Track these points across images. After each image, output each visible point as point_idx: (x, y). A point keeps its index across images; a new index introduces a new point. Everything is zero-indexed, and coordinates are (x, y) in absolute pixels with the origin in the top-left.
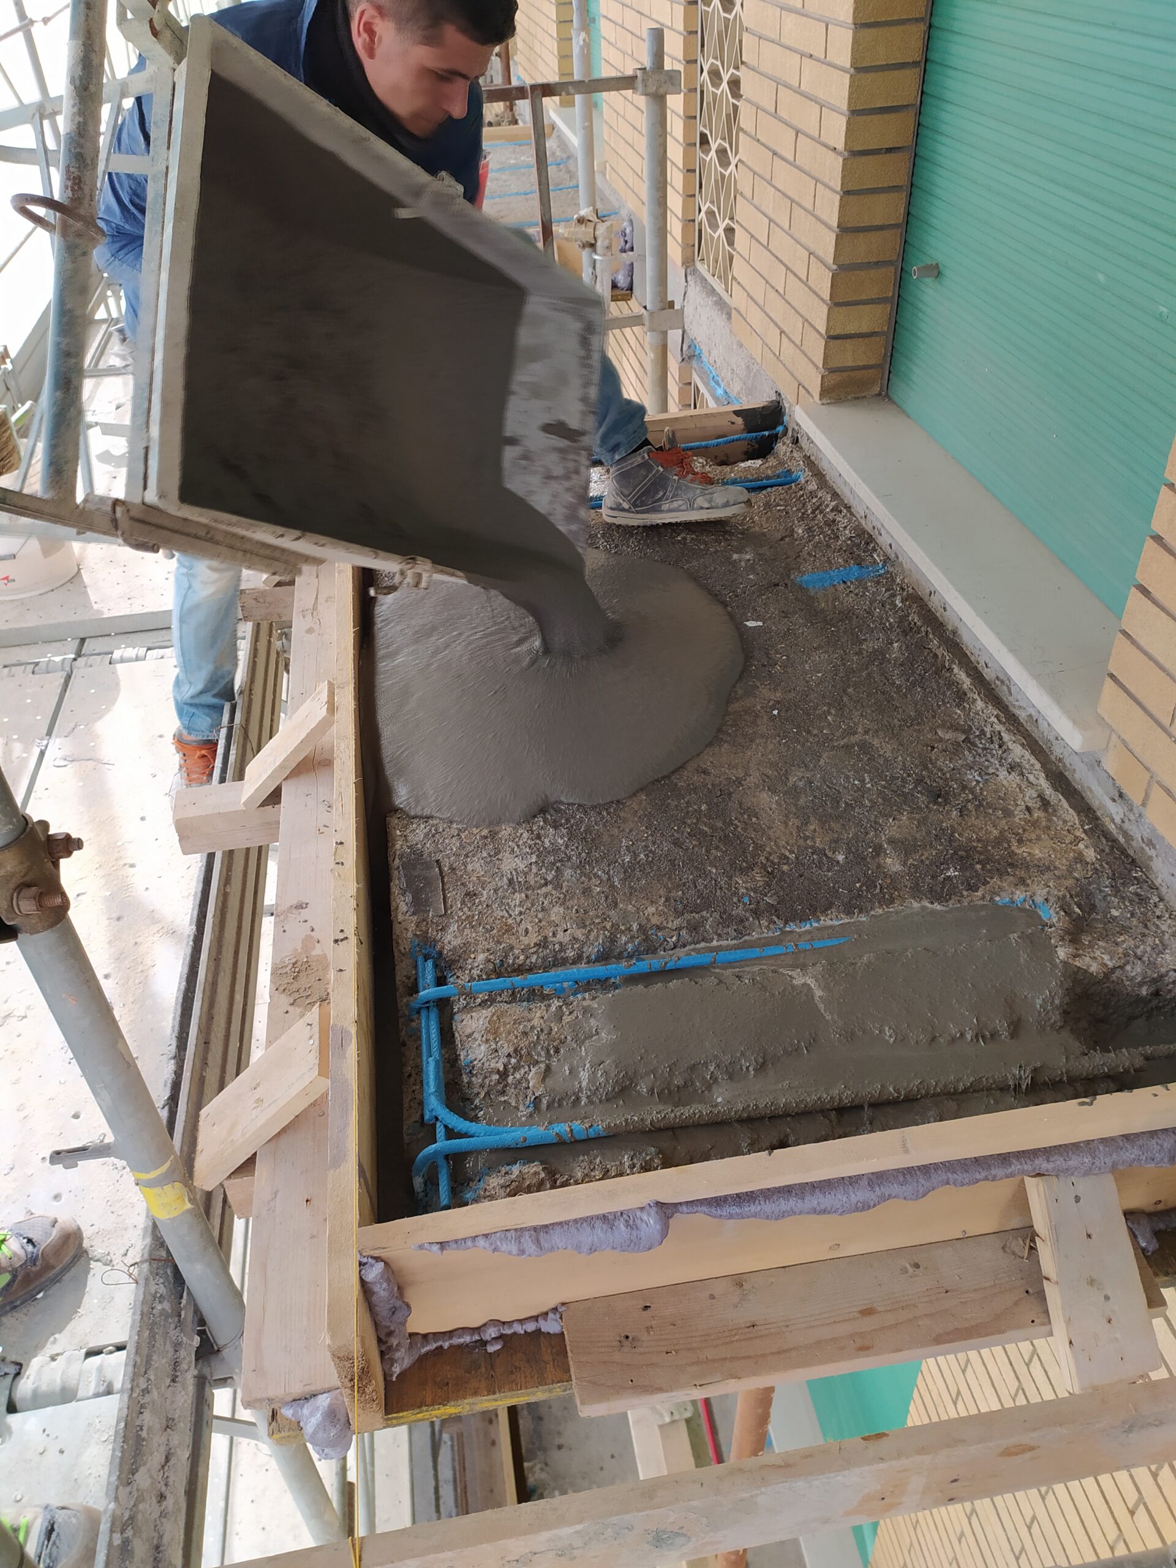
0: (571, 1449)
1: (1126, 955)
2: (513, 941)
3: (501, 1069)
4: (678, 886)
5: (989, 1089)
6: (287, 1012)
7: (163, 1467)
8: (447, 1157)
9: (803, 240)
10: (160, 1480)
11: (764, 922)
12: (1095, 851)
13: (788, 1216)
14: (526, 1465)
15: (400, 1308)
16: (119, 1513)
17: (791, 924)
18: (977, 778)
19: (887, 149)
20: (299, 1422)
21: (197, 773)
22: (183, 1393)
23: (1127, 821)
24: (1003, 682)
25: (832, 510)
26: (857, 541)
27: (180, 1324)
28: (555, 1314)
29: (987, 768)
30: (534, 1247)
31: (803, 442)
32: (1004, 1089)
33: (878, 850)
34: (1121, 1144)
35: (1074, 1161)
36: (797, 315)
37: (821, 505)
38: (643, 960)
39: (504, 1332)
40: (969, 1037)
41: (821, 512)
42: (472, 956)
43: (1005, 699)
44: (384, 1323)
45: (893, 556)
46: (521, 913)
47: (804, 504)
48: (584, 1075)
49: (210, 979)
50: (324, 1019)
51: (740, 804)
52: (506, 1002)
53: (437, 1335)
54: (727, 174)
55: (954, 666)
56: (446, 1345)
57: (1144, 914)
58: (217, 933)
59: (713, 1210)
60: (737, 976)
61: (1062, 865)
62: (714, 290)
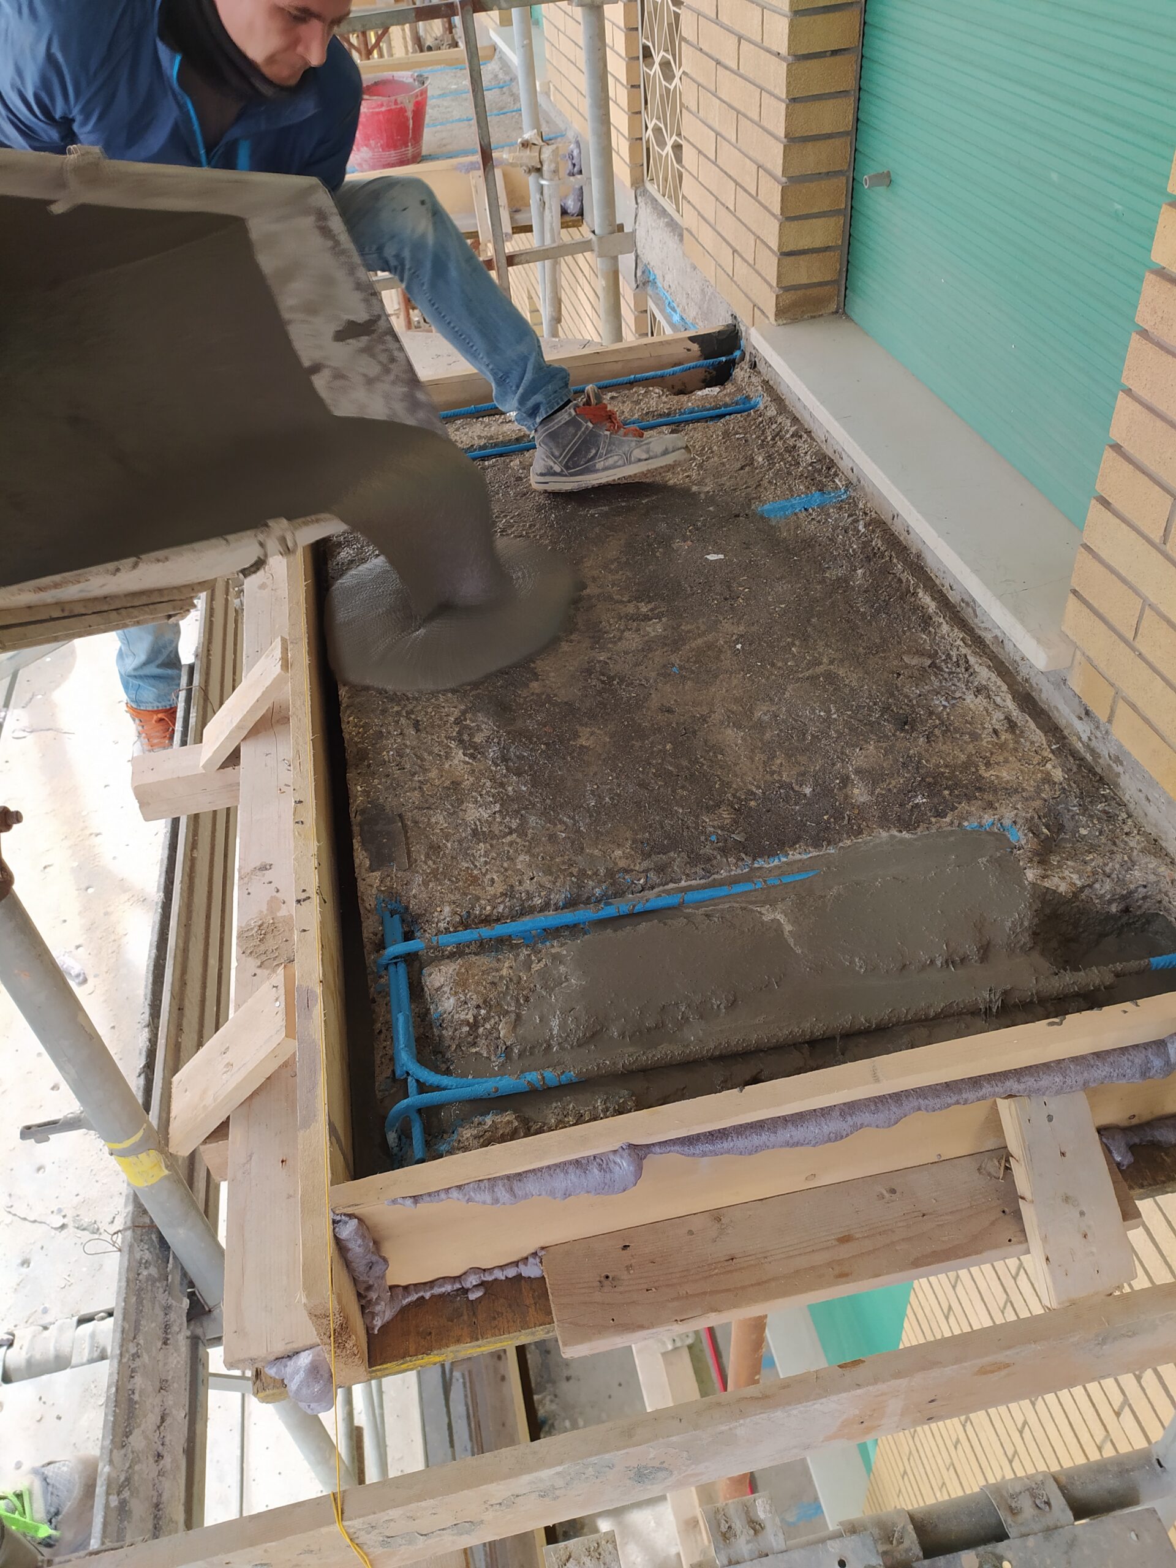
0: (579, 1380)
1: (1094, 873)
2: (478, 892)
3: (471, 1021)
4: (645, 828)
5: (960, 1014)
6: (255, 975)
7: (159, 1427)
8: (419, 1111)
9: (751, 154)
10: (156, 1440)
11: (732, 860)
12: (1063, 770)
13: (761, 1150)
14: (536, 1397)
15: (377, 1262)
16: (114, 1475)
17: (759, 860)
18: (944, 703)
19: (832, 51)
20: (283, 1380)
21: (158, 737)
22: (175, 1355)
23: (1093, 739)
24: (967, 604)
25: (792, 436)
26: (819, 466)
27: (168, 1289)
28: (535, 1258)
29: (954, 692)
30: (507, 1195)
31: (761, 366)
32: (975, 1012)
33: (845, 781)
34: (1092, 1062)
35: (1045, 1081)
36: (749, 233)
37: (781, 431)
38: (610, 904)
39: (485, 1279)
40: (939, 963)
41: (781, 439)
42: (439, 909)
43: (970, 621)
44: (361, 1278)
45: (855, 481)
46: (486, 863)
47: (763, 431)
48: (555, 1023)
49: (181, 945)
50: (289, 980)
51: (706, 742)
52: (474, 953)
53: (417, 1286)
54: (672, 87)
55: (919, 590)
56: (427, 1295)
57: (1112, 831)
58: (186, 900)
59: (686, 1149)
60: (706, 915)
61: (1030, 786)
62: (665, 211)
